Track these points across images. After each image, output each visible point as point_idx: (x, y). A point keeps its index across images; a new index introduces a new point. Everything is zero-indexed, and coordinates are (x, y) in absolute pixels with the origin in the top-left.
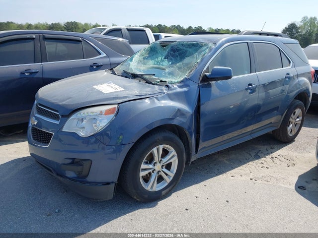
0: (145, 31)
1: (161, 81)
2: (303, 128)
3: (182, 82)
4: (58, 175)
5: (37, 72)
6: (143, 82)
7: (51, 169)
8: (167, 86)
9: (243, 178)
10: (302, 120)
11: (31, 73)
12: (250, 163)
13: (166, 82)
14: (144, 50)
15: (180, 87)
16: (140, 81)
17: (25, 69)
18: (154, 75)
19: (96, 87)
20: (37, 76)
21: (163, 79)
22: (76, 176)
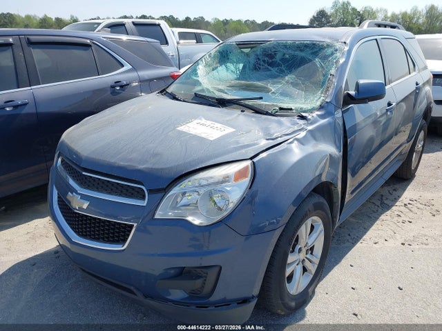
0: (159, 25)
1: (281, 109)
2: (423, 155)
3: (321, 107)
4: (146, 296)
5: (26, 104)
6: (248, 112)
7: (132, 288)
8: (302, 118)
9: (391, 243)
10: (423, 146)
11: (16, 107)
12: (383, 217)
13: (291, 109)
14: (210, 56)
15: (322, 117)
16: (242, 111)
17: (5, 100)
18: (261, 98)
19: (183, 128)
20: (26, 110)
21: (285, 106)
22: (187, 296)
